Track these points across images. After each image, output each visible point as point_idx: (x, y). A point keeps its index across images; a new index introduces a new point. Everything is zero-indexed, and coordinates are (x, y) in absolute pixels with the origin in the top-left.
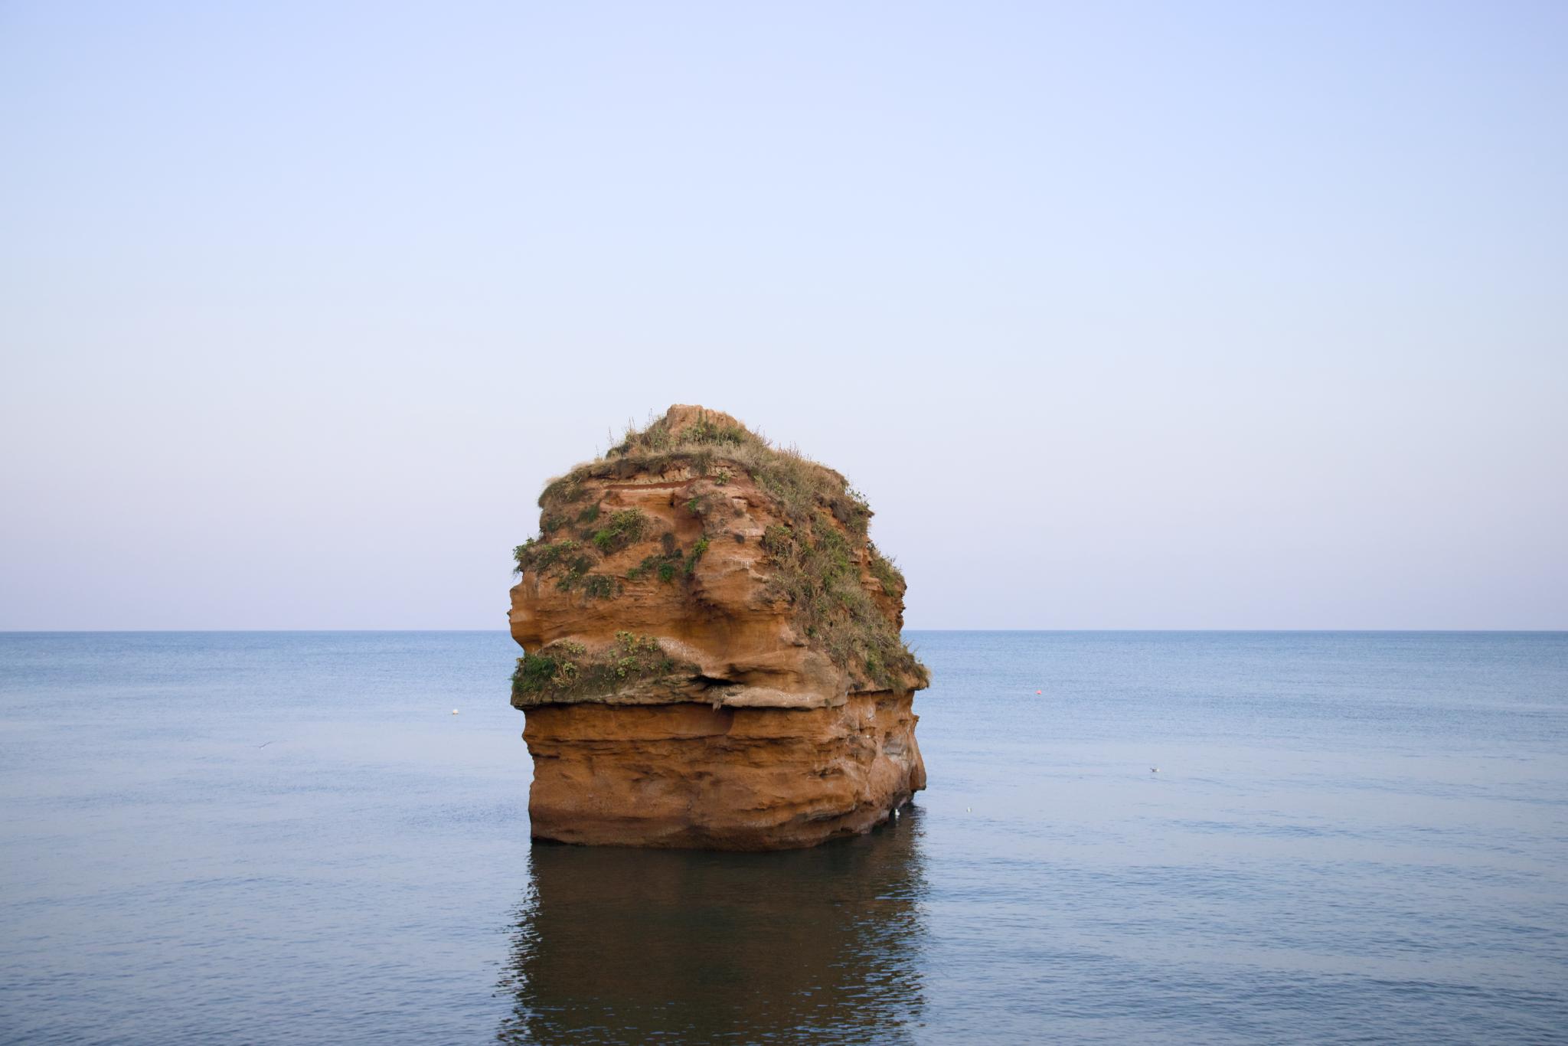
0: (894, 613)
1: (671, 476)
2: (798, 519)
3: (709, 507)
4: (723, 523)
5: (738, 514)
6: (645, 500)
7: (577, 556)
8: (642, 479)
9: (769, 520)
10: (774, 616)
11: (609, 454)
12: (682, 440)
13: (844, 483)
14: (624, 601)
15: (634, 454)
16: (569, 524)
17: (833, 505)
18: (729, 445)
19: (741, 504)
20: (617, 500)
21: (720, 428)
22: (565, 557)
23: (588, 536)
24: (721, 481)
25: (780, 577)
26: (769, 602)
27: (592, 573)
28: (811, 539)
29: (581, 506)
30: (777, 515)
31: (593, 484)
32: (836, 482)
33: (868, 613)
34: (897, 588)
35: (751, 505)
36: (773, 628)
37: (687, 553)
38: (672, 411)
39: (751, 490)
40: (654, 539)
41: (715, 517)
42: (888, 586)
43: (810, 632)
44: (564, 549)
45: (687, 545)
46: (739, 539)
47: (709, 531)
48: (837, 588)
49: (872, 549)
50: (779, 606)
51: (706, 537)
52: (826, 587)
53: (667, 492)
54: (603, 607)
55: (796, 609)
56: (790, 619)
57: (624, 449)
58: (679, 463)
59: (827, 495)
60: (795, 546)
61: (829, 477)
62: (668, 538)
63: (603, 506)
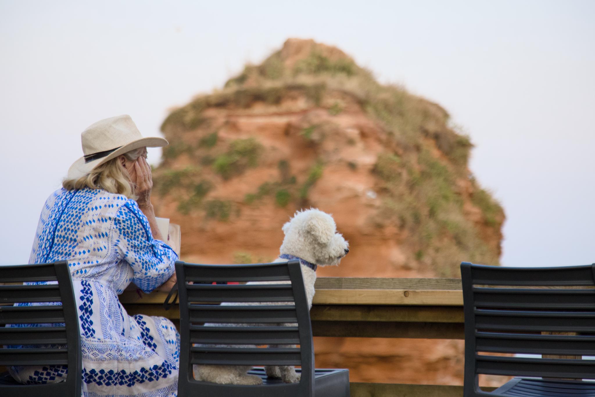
0: (493, 243)
1: (287, 105)
2: (406, 148)
3: (324, 136)
4: (336, 151)
5: (351, 142)
6: (262, 129)
7: (197, 180)
8: (259, 108)
9: (379, 149)
10: (385, 240)
11: (227, 84)
12: (297, 71)
13: (446, 115)
14: (242, 224)
15: (252, 84)
16: (189, 151)
17: (436, 137)
18: (341, 77)
19: (354, 133)
20: (233, 127)
21: (333, 60)
22: (185, 181)
23: (207, 162)
24: (335, 110)
25: (390, 203)
26: (380, 227)
27: (211, 196)
28: (417, 168)
29: (200, 133)
30: (387, 144)
31: (211, 113)
32: (440, 115)
33: (471, 242)
34: (497, 219)
35: (364, 135)
36: (384, 251)
37: (302, 179)
38: (287, 44)
39: (362, 120)
40: (270, 166)
41: (329, 145)
42: (490, 216)
43: (419, 256)
44: (185, 174)
45: (304, 171)
46: (352, 166)
47: (323, 157)
48: (442, 216)
49: (473, 182)
50: (390, 230)
51: (321, 164)
52: (432, 213)
53: (282, 121)
54: (221, 229)
55: (406, 233)
56: (399, 242)
57: (241, 79)
58: (294, 93)
59: (432, 127)
60: (405, 175)
61: (433, 110)
62: (283, 165)
63: (223, 133)
